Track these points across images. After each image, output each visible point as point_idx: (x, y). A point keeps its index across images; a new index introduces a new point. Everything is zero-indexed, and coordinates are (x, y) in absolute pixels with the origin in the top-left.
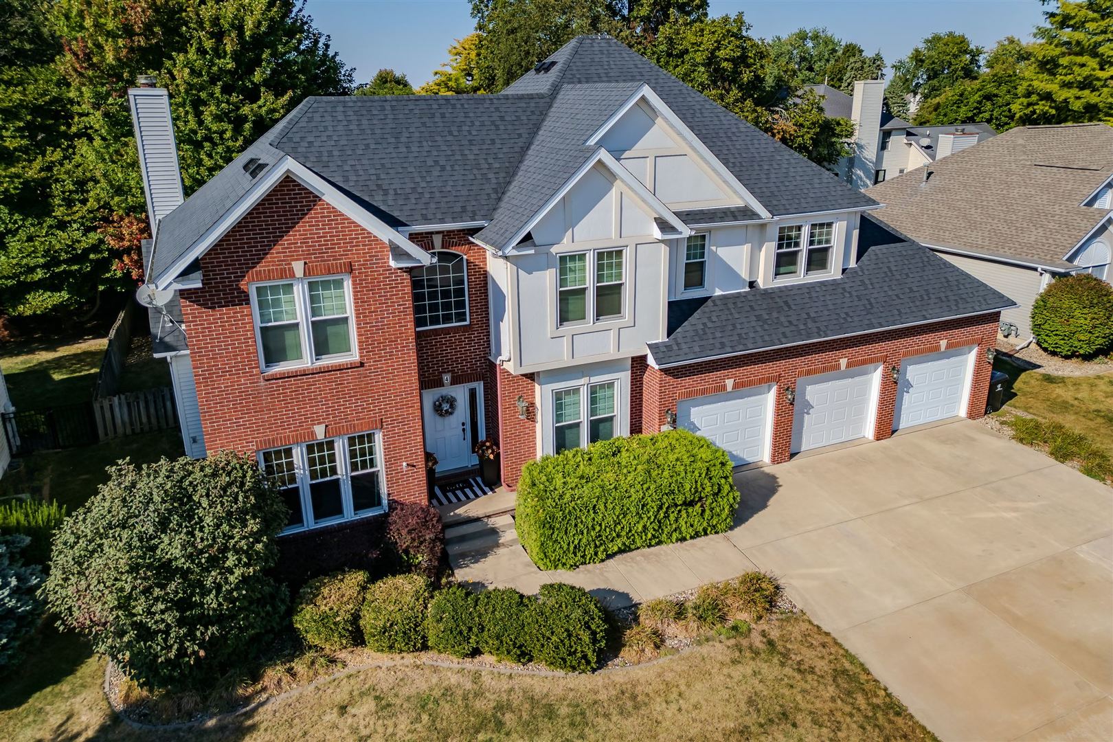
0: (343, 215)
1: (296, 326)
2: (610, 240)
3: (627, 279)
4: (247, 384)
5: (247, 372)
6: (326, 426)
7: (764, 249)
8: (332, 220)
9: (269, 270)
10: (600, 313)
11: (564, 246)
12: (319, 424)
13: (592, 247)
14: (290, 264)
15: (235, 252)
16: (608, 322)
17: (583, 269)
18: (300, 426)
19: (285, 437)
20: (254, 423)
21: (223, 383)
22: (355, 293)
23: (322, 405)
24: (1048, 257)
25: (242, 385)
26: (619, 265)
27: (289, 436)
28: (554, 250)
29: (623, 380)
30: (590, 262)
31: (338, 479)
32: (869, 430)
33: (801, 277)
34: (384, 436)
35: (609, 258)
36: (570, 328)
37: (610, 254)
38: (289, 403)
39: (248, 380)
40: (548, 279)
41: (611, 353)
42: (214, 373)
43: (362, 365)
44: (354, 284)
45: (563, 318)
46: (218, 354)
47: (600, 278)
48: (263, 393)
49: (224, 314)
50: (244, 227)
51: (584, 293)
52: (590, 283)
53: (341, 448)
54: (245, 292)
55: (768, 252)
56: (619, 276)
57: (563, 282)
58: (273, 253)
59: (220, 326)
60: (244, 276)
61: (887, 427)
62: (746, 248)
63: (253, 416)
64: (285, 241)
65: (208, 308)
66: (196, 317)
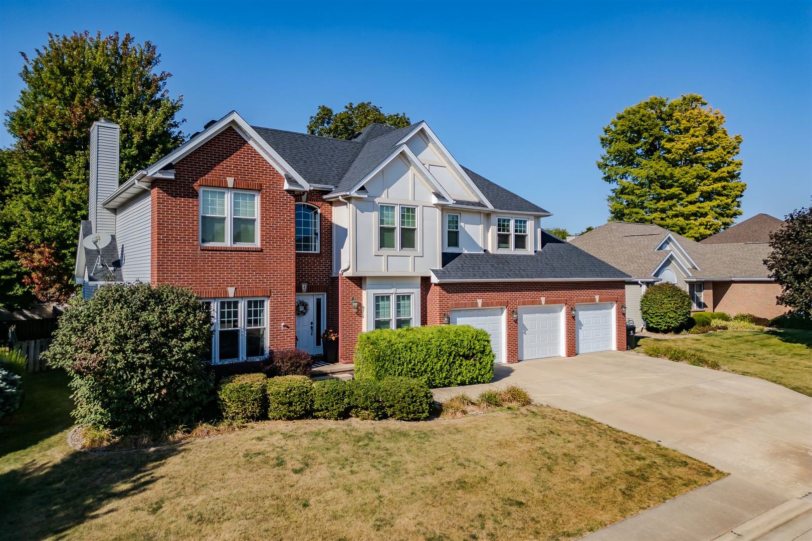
0: (259, 155)
1: (223, 220)
2: (409, 201)
3: (418, 225)
4: (189, 251)
5: (191, 243)
6: (236, 289)
7: (490, 230)
8: (253, 157)
9: (213, 180)
10: (403, 246)
11: (382, 199)
12: (231, 286)
13: (399, 203)
14: (226, 178)
15: (194, 165)
16: (407, 251)
17: (393, 217)
18: (219, 286)
19: (208, 291)
20: (190, 279)
21: (174, 248)
22: (262, 203)
23: (235, 273)
24: (643, 275)
25: (186, 250)
26: (414, 217)
27: (211, 291)
28: (377, 200)
29: (416, 293)
30: (397, 211)
31: (238, 330)
32: (562, 351)
33: (511, 250)
34: (271, 302)
35: (408, 212)
36: (386, 251)
37: (408, 209)
38: (214, 268)
39: (191, 248)
40: (373, 217)
41: (409, 271)
42: (170, 240)
43: (262, 251)
44: (262, 198)
45: (382, 245)
46: (174, 227)
47: (403, 223)
48: (198, 258)
49: (182, 202)
50: (202, 151)
51: (394, 232)
52: (397, 224)
53: (242, 307)
54: (196, 191)
55: (493, 233)
56: (414, 223)
57: (382, 222)
58: (216, 170)
59: (179, 210)
60: (197, 181)
61: (572, 350)
62: (481, 227)
63: (190, 274)
64: (224, 163)
65: (173, 197)
66: (165, 201)
